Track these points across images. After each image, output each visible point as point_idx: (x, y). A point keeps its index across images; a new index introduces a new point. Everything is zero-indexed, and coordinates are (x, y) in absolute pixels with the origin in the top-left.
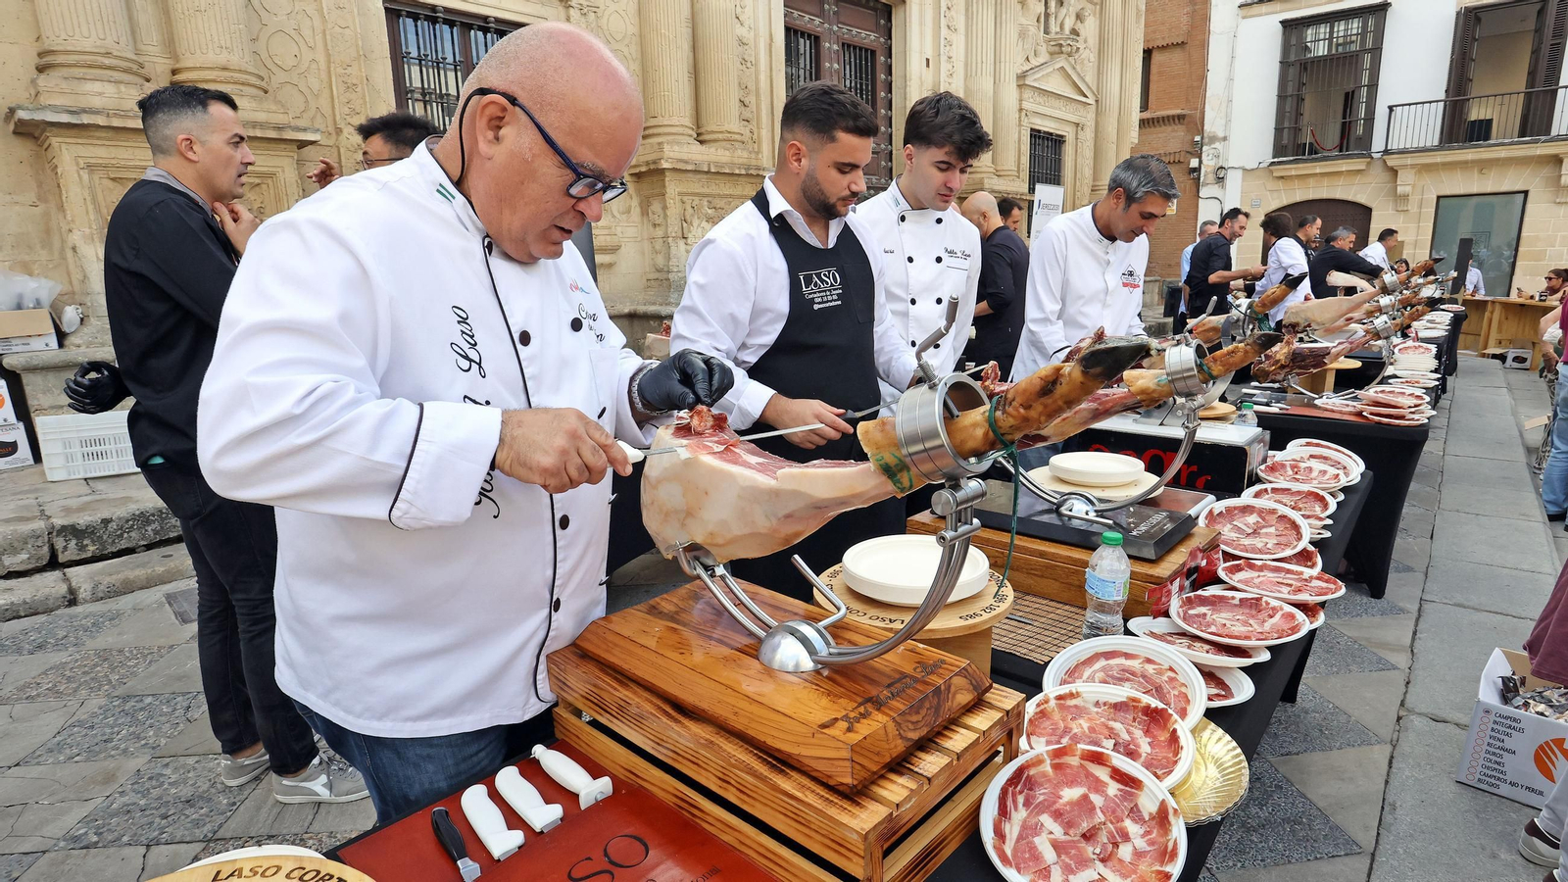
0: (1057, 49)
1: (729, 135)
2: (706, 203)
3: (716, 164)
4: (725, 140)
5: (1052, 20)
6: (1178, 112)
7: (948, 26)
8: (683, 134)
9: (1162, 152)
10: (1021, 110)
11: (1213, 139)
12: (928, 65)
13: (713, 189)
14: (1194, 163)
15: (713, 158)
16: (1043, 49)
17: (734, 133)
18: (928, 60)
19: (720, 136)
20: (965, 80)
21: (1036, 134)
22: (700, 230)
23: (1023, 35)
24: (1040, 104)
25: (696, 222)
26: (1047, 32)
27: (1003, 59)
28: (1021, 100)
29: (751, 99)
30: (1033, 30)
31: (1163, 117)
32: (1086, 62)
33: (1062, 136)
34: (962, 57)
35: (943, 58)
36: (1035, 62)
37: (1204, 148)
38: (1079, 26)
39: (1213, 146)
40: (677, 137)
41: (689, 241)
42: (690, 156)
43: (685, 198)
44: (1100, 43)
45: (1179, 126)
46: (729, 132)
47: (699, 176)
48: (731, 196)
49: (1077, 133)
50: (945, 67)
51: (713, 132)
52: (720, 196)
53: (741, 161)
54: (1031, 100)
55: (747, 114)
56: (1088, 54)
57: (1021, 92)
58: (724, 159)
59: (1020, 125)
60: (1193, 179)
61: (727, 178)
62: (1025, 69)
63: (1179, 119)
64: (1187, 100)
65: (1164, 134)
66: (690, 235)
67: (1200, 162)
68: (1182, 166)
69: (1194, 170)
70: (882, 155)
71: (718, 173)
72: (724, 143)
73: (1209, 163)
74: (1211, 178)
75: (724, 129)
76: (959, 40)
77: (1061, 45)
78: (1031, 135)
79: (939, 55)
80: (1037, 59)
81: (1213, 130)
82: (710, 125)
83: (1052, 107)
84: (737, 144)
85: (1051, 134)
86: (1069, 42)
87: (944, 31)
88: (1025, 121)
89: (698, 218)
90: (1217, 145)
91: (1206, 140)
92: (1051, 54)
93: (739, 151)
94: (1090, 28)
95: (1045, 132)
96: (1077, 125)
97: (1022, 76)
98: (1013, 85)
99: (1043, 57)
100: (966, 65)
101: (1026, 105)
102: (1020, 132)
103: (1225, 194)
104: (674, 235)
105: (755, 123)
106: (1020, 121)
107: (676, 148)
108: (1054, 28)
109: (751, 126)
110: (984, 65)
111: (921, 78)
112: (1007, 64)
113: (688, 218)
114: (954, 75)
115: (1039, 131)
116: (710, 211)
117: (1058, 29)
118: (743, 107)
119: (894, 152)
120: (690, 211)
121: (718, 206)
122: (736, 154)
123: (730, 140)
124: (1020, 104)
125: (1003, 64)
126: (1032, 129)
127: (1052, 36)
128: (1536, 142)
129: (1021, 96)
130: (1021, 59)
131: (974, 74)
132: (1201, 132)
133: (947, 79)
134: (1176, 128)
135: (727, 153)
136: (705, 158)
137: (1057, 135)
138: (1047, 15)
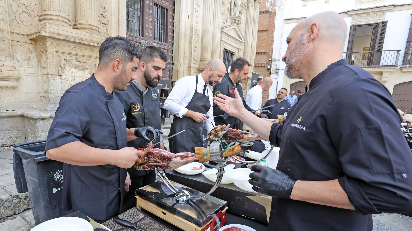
0: (234, 21)
1: (90, 27)
2: (74, 59)
3: (79, 39)
4: (87, 28)
5: (232, 11)
6: (264, 51)
7: (197, 4)
8: (61, 21)
9: (259, 63)
10: (221, 40)
11: (275, 60)
12: (189, 18)
13: (79, 52)
14: (269, 67)
15: (80, 36)
16: (229, 20)
17: (93, 26)
18: (189, 16)
19: (85, 26)
20: (202, 26)
21: (226, 51)
22: (70, 72)
23: (223, 13)
24: (227, 40)
25: (68, 68)
26: (230, 14)
27: (216, 20)
28: (221, 37)
29: (107, 14)
30: (226, 12)
31: (260, 52)
32: (242, 28)
33: (233, 52)
34: (201, 17)
35: (195, 16)
36: (226, 24)
37: (272, 63)
38: (240, 15)
39: (275, 62)
40: (57, 22)
41: (63, 78)
42: (64, 33)
43: (61, 55)
44: (246, 23)
45: (265, 55)
46: (91, 25)
47: (69, 44)
48: (90, 57)
49: (238, 51)
50: (195, 19)
51: (82, 24)
52: (82, 56)
53: (96, 39)
54: (225, 38)
55: (104, 21)
56: (243, 25)
57: (221, 34)
58: (85, 38)
59: (221, 46)
60: (269, 72)
61: (87, 47)
62: (223, 26)
63: (265, 53)
64: (267, 48)
65: (260, 58)
66: (63, 74)
67: (271, 67)
68: (265, 68)
69: (269, 69)
70: (169, 51)
71: (80, 43)
72: (87, 30)
73: (273, 67)
74: (274, 72)
75: (87, 23)
76: (200, 10)
77: (235, 20)
78: (224, 50)
79: (193, 14)
80: (227, 23)
81: (275, 57)
82: (81, 21)
83: (231, 42)
84: (94, 32)
85: (230, 51)
86: (238, 19)
87: (195, 6)
88: (222, 45)
89: (70, 66)
90: (276, 62)
91: (273, 60)
92: (232, 23)
93: (95, 35)
94: (243, 17)
95: (228, 50)
96: (238, 49)
97: (222, 28)
98: (220, 31)
99: (229, 24)
100: (203, 20)
101: (223, 39)
102: (220, 49)
103: (278, 77)
104: (52, 73)
105: (109, 26)
106: (221, 44)
107: (55, 27)
108: (233, 14)
109: (107, 27)
110: (210, 21)
111: (186, 22)
112: (218, 22)
113: (62, 65)
114: (198, 23)
115: (226, 50)
116: (77, 63)
117: (234, 15)
118: (102, 17)
119: (174, 50)
120: (63, 61)
121: (82, 61)
122: (93, 36)
123: (91, 29)
124: (221, 39)
125: (216, 22)
126: (224, 49)
127: (232, 16)
128: (376, 67)
129: (221, 36)
130: (222, 23)
131: (206, 24)
132: (271, 58)
133: (195, 24)
134: (264, 56)
135: (88, 34)
136: (74, 35)
137: (232, 52)
138: (231, 9)
